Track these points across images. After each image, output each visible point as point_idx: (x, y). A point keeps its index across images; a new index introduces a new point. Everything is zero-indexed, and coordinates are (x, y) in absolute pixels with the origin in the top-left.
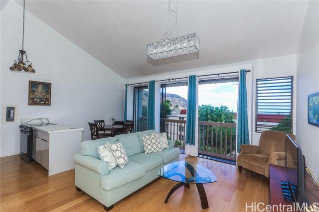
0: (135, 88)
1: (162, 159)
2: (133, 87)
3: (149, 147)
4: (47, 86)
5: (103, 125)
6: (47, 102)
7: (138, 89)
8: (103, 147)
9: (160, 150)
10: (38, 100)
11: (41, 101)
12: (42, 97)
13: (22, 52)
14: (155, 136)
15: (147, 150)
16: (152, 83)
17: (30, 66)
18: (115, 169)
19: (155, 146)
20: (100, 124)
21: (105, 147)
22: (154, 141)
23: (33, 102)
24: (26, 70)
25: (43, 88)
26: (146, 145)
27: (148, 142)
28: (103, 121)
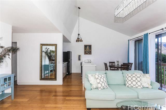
0: (136, 41)
1: (137, 94)
2: (134, 41)
3: (130, 83)
4: (90, 46)
5: (114, 64)
6: (90, 53)
7: (138, 42)
8: (91, 75)
9: (139, 87)
10: (87, 52)
11: (88, 53)
12: (88, 51)
13: (79, 35)
14: (136, 75)
15: (128, 85)
16: (146, 36)
17: (81, 39)
18: (96, 89)
19: (134, 83)
20: (112, 64)
21: (92, 76)
22: (134, 79)
23: (86, 53)
24: (80, 41)
25: (89, 47)
26: (128, 80)
27: (130, 79)
28: (114, 62)
